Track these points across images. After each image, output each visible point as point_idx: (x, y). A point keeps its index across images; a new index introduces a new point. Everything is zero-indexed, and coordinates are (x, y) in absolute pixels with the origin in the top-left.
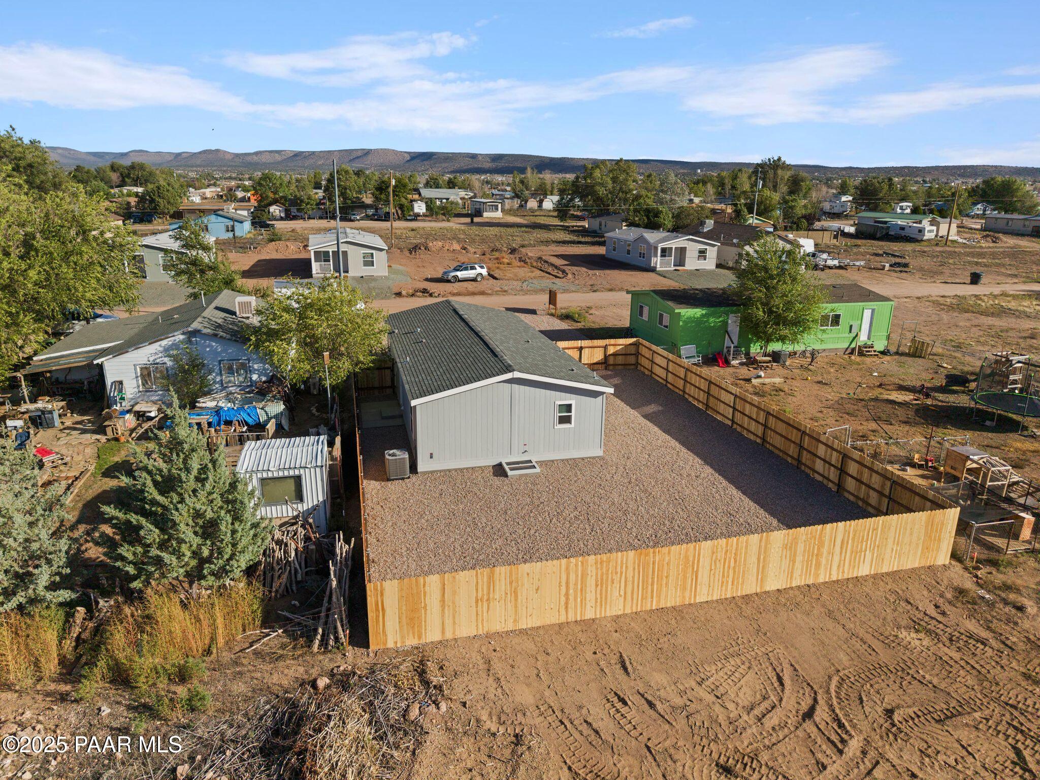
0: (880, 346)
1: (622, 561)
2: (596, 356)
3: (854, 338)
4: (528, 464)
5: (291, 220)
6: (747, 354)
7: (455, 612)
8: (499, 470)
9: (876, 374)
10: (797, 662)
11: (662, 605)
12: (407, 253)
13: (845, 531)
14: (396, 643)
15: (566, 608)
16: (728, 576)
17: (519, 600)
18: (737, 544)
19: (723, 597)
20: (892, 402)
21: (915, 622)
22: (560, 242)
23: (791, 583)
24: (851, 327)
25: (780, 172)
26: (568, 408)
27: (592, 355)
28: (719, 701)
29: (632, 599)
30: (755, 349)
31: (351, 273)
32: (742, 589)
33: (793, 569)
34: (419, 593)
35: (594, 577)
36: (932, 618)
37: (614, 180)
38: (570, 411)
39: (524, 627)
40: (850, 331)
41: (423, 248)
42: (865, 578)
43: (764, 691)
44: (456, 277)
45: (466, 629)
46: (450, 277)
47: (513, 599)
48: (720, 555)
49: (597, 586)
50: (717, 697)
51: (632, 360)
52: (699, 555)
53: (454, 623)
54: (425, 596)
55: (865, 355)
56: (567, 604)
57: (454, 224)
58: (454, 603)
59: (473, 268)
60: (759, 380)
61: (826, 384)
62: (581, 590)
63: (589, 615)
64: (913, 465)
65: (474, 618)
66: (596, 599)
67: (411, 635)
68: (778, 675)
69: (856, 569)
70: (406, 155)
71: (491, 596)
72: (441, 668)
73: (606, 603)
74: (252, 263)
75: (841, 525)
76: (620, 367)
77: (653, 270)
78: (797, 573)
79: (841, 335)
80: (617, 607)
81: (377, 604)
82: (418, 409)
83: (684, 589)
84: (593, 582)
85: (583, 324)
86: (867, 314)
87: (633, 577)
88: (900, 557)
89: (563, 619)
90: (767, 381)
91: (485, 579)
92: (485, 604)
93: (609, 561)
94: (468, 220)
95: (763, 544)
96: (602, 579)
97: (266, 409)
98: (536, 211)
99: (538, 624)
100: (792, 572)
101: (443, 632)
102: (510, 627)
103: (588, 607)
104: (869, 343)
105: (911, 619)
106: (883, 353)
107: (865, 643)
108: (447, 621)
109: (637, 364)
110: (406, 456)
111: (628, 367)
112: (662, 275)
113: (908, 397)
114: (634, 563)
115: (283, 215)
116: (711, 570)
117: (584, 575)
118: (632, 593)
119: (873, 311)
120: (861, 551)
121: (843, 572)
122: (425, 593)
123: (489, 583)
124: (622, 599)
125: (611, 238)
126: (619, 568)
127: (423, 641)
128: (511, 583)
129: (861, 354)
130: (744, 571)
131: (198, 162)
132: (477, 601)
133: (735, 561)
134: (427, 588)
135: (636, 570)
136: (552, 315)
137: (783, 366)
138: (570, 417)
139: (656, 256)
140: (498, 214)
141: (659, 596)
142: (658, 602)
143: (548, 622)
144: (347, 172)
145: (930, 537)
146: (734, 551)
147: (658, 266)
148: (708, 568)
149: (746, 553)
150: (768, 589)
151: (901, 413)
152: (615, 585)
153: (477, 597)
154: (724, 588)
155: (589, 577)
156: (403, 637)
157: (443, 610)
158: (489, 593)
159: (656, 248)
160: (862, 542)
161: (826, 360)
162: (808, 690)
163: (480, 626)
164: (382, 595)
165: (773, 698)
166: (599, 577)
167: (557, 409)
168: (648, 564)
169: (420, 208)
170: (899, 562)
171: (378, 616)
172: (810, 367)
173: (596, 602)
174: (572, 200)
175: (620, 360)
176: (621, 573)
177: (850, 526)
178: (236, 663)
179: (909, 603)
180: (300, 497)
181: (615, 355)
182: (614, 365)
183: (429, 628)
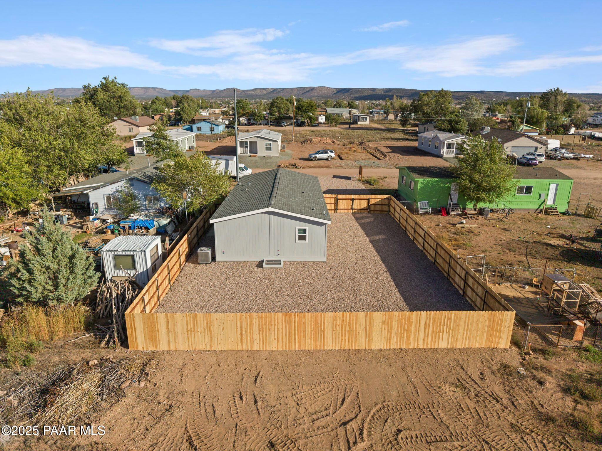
0: (562, 208)
1: (274, 319)
2: (363, 204)
3: (542, 203)
4: (278, 262)
5: (250, 125)
6: (464, 209)
7: (175, 336)
8: (260, 264)
9: (549, 227)
10: (362, 393)
11: (302, 348)
12: (300, 144)
13: (427, 318)
14: (143, 348)
15: (242, 342)
16: (345, 336)
17: (213, 334)
18: (350, 317)
19: (343, 349)
20: (550, 245)
21: (459, 381)
22: (396, 139)
23: (390, 346)
24: (540, 195)
25: (559, 97)
26: (304, 231)
27: (360, 204)
28: (298, 407)
29: (283, 342)
30: (470, 206)
31: (259, 154)
32: (355, 345)
33: (390, 337)
34: (154, 322)
35: (257, 326)
36: (473, 380)
37: (437, 102)
38: (305, 233)
39: (217, 350)
40: (540, 198)
41: (309, 141)
42: (442, 350)
43: (329, 405)
44: (315, 157)
45: (182, 346)
46: (312, 158)
47: (209, 333)
48: (339, 322)
49: (260, 331)
50: (298, 404)
51: (386, 208)
52: (324, 320)
53: (175, 342)
54: (158, 324)
55: (549, 214)
56: (241, 339)
57: (338, 129)
58: (174, 330)
59: (326, 153)
60: (461, 225)
61: (508, 230)
62: (250, 333)
63: (256, 348)
64: (531, 285)
65: (186, 340)
66: (260, 339)
67: (151, 346)
68: (345, 397)
69: (437, 343)
70: (334, 90)
71: (196, 329)
72: (158, 365)
73: (266, 343)
74: (214, 148)
75: (424, 313)
76: (378, 212)
77: (441, 156)
78: (394, 340)
79: (532, 200)
80: (273, 346)
81: (131, 325)
82: (215, 225)
83: (316, 340)
84: (257, 329)
85: (375, 186)
86: (553, 187)
87: (282, 329)
88: (469, 339)
89: (240, 348)
90: (466, 226)
91: (192, 319)
92: (193, 333)
93: (266, 317)
94: (347, 126)
95: (368, 319)
96: (263, 328)
97: (159, 222)
98: (393, 121)
99: (225, 349)
100: (390, 339)
101: (169, 346)
102: (208, 348)
103: (255, 343)
104: (554, 206)
105: (457, 378)
106: (563, 214)
107: (415, 388)
108: (171, 340)
109: (389, 211)
110: (210, 251)
111: (383, 213)
112: (446, 160)
113: (561, 242)
114: (282, 321)
115: (246, 123)
116: (333, 331)
117: (251, 325)
118: (282, 338)
119: (557, 185)
120: (440, 332)
121: (427, 344)
122: (157, 322)
123: (194, 322)
124: (276, 341)
125: (421, 137)
126: (273, 322)
127: (158, 349)
128: (207, 323)
129: (546, 213)
130: (356, 335)
131: (224, 95)
132: (188, 331)
133: (349, 328)
134: (158, 320)
135: (284, 325)
136: (360, 181)
137: (486, 218)
138: (305, 236)
139: (444, 148)
140: (367, 123)
141: (300, 342)
142: (300, 346)
143: (230, 349)
144: (282, 99)
145: (493, 329)
146: (348, 321)
147: (445, 154)
148: (331, 329)
149: (356, 323)
150: (373, 347)
151: (549, 252)
152: (271, 332)
153: (187, 329)
154: (343, 343)
155: (255, 325)
156: (147, 345)
157: (168, 334)
158: (194, 328)
159: (444, 143)
160: (440, 326)
161: (519, 216)
162: (357, 409)
163: (190, 345)
164: (134, 320)
165: (331, 411)
166: (261, 326)
167: (297, 231)
168: (291, 322)
169: (322, 119)
170: (469, 342)
171: (132, 332)
172: (505, 220)
173: (260, 341)
174: (410, 114)
175: (378, 208)
176: (275, 326)
177: (430, 314)
178: (62, 347)
179: (463, 368)
180: (134, 267)
181: (375, 204)
182: (374, 211)
183: (161, 343)
